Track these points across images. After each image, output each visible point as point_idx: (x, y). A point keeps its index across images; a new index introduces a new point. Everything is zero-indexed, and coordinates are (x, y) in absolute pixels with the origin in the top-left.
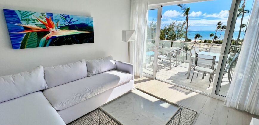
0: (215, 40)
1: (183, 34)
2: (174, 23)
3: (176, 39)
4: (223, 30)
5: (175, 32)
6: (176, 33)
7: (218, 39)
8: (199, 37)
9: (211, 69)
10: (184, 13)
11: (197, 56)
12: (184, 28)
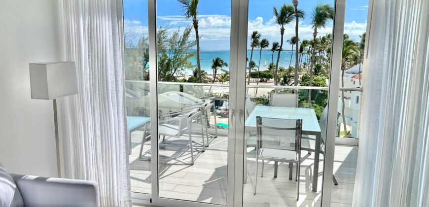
0: (252, 71)
1: (186, 59)
2: (162, 31)
3: (173, 71)
4: (263, 49)
5: (168, 55)
6: (171, 56)
7: (257, 69)
8: (220, 66)
9: (295, 151)
10: (186, 11)
11: (261, 123)
12: (187, 45)
